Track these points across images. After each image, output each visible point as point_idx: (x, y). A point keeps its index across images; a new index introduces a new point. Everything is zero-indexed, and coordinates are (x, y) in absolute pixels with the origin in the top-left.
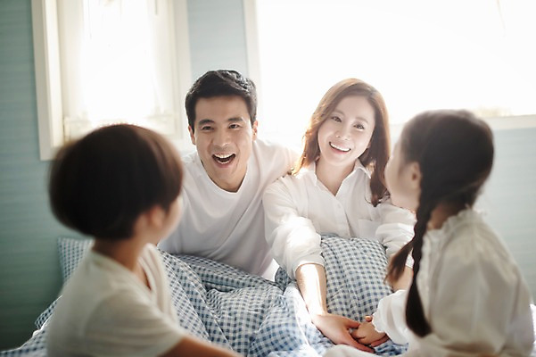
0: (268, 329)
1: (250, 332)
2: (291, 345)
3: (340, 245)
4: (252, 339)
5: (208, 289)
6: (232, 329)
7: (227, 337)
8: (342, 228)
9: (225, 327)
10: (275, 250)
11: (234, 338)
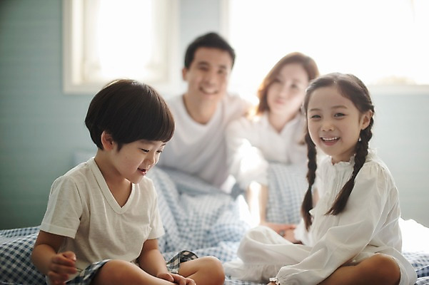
0: (220, 226)
1: (207, 227)
2: (236, 238)
3: (280, 169)
4: (208, 232)
5: (180, 193)
6: (194, 224)
7: (191, 230)
8: (283, 158)
9: (190, 223)
10: (232, 169)
11: (195, 231)
